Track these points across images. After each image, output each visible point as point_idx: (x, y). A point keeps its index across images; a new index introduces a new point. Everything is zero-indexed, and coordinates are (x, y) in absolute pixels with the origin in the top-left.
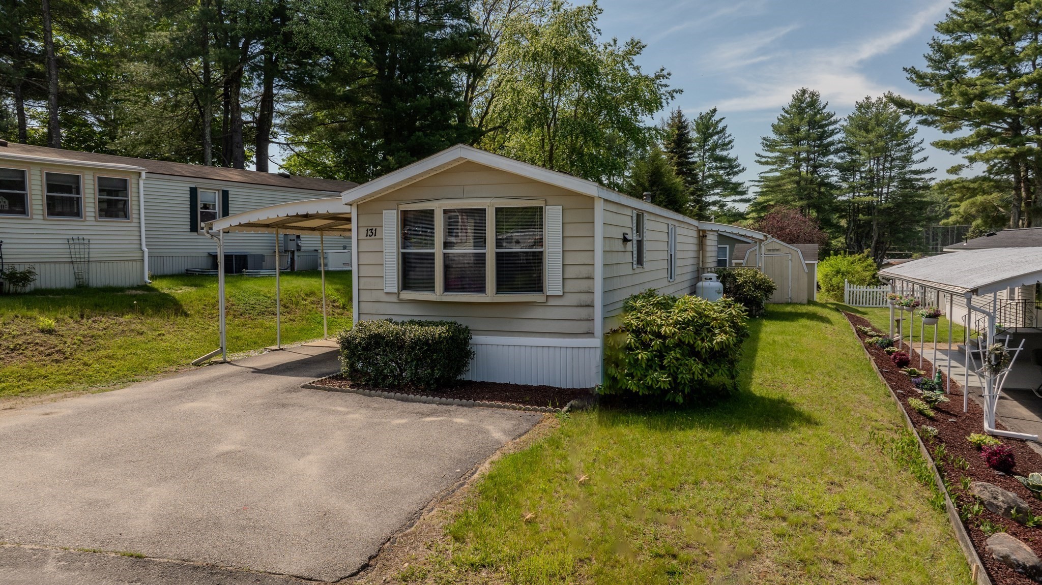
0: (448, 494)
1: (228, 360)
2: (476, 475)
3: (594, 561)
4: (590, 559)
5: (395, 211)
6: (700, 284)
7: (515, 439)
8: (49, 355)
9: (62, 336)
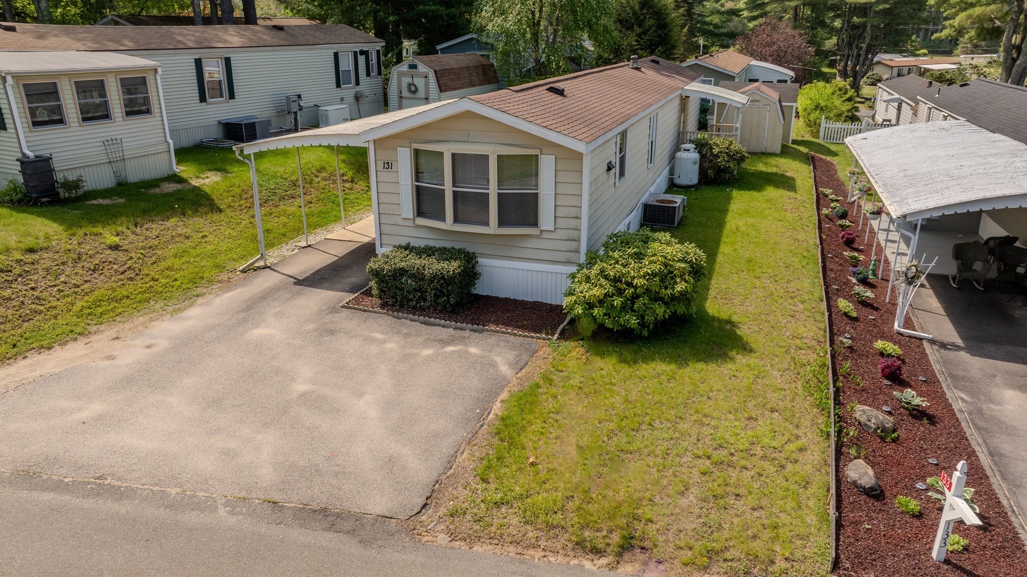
0: (473, 436)
1: (269, 264)
2: (491, 416)
3: (576, 498)
4: (573, 497)
5: (409, 149)
6: (678, 154)
7: (517, 373)
8: (123, 273)
9: (127, 251)
